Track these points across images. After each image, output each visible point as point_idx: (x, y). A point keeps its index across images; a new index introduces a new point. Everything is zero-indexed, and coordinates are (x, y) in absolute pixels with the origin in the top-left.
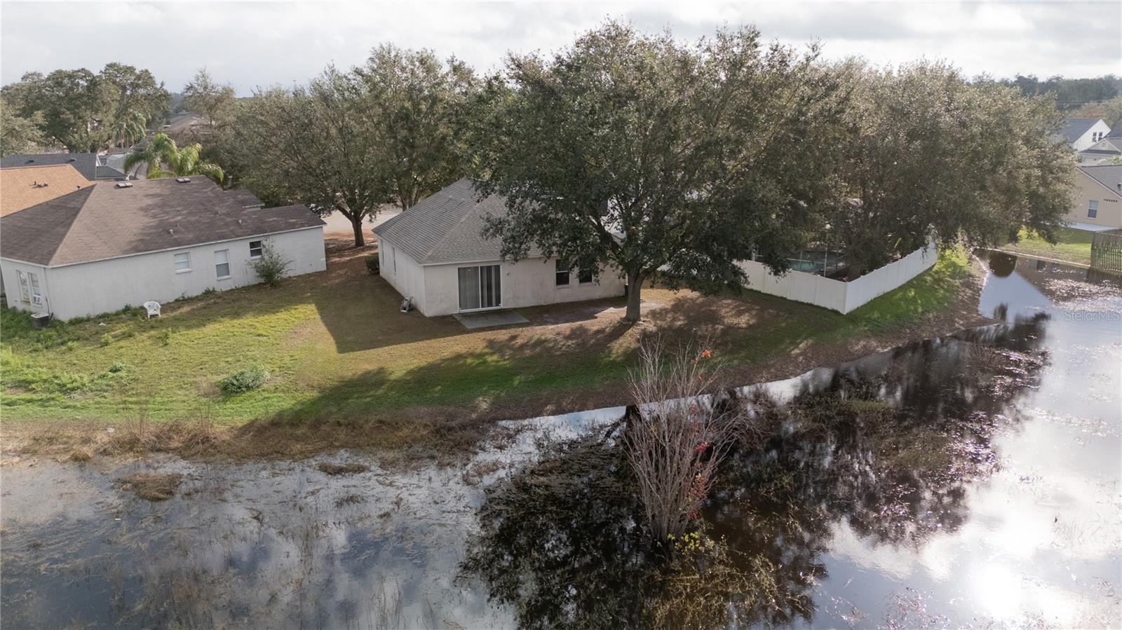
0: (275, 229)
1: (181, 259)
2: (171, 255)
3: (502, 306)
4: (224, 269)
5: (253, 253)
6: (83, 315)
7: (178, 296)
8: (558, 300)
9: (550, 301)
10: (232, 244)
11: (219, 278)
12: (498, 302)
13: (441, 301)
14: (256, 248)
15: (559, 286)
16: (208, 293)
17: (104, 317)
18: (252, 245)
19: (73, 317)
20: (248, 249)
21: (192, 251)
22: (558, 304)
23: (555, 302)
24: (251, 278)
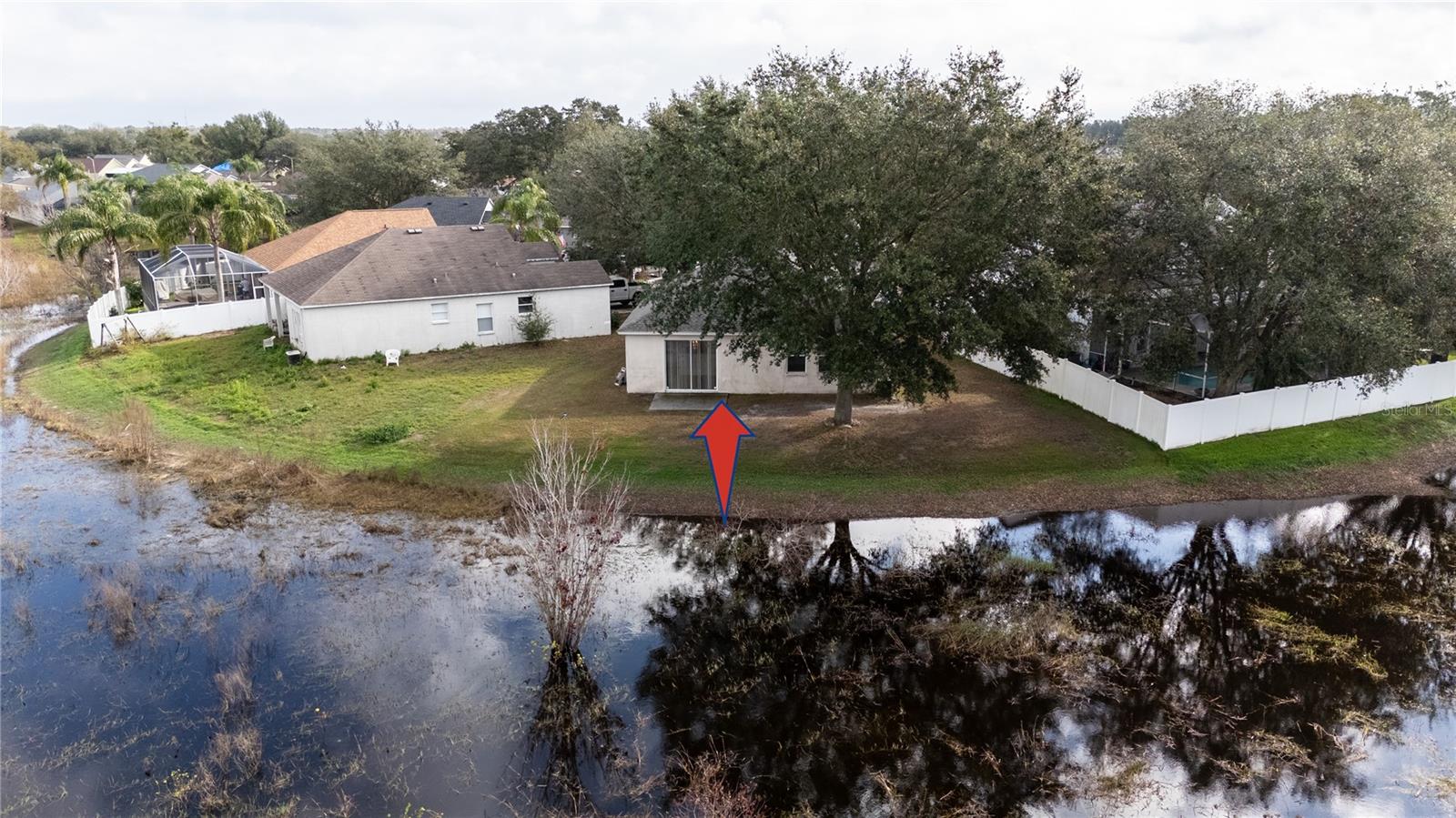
0: (548, 285)
1: (440, 309)
2: (427, 306)
3: (717, 390)
4: (486, 323)
5: (521, 309)
6: (332, 357)
7: (432, 347)
8: (790, 391)
9: (778, 391)
10: (496, 297)
11: (480, 333)
12: (714, 384)
13: (645, 377)
14: (526, 304)
15: (790, 373)
16: (467, 348)
17: (353, 361)
18: (521, 300)
19: (322, 358)
20: (517, 304)
21: (450, 302)
22: (787, 394)
23: (785, 392)
24: (517, 337)
